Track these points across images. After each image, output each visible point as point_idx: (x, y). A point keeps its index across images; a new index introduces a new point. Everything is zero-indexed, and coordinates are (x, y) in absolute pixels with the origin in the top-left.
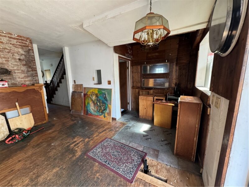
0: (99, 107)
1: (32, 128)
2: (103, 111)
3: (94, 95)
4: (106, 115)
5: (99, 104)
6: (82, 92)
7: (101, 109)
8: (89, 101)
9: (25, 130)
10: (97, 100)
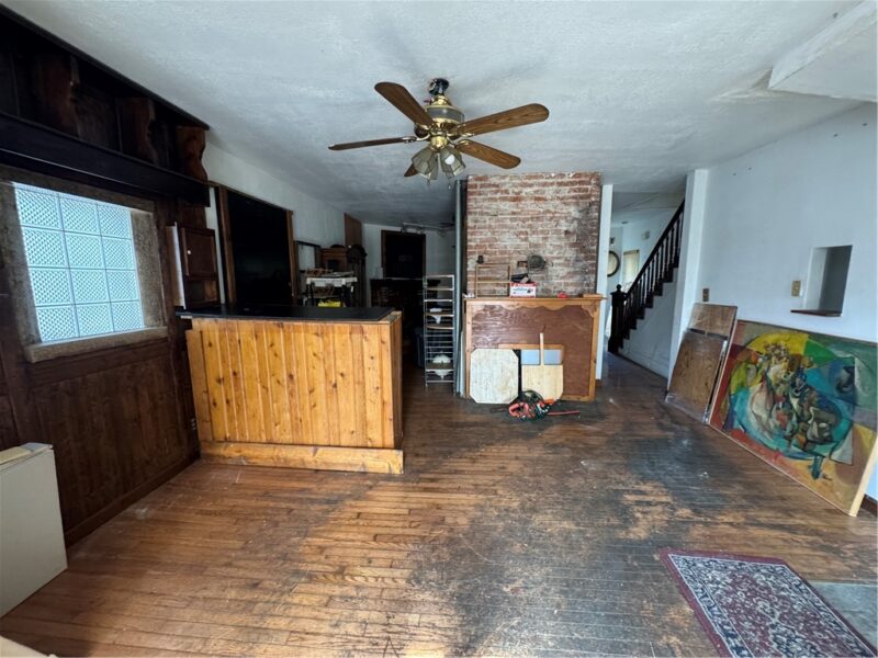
0: (794, 418)
1: (556, 403)
2: (814, 442)
3: (780, 358)
4: (828, 469)
5: (800, 404)
6: (725, 338)
7: (804, 432)
8: (749, 379)
9: (542, 400)
10: (793, 385)
